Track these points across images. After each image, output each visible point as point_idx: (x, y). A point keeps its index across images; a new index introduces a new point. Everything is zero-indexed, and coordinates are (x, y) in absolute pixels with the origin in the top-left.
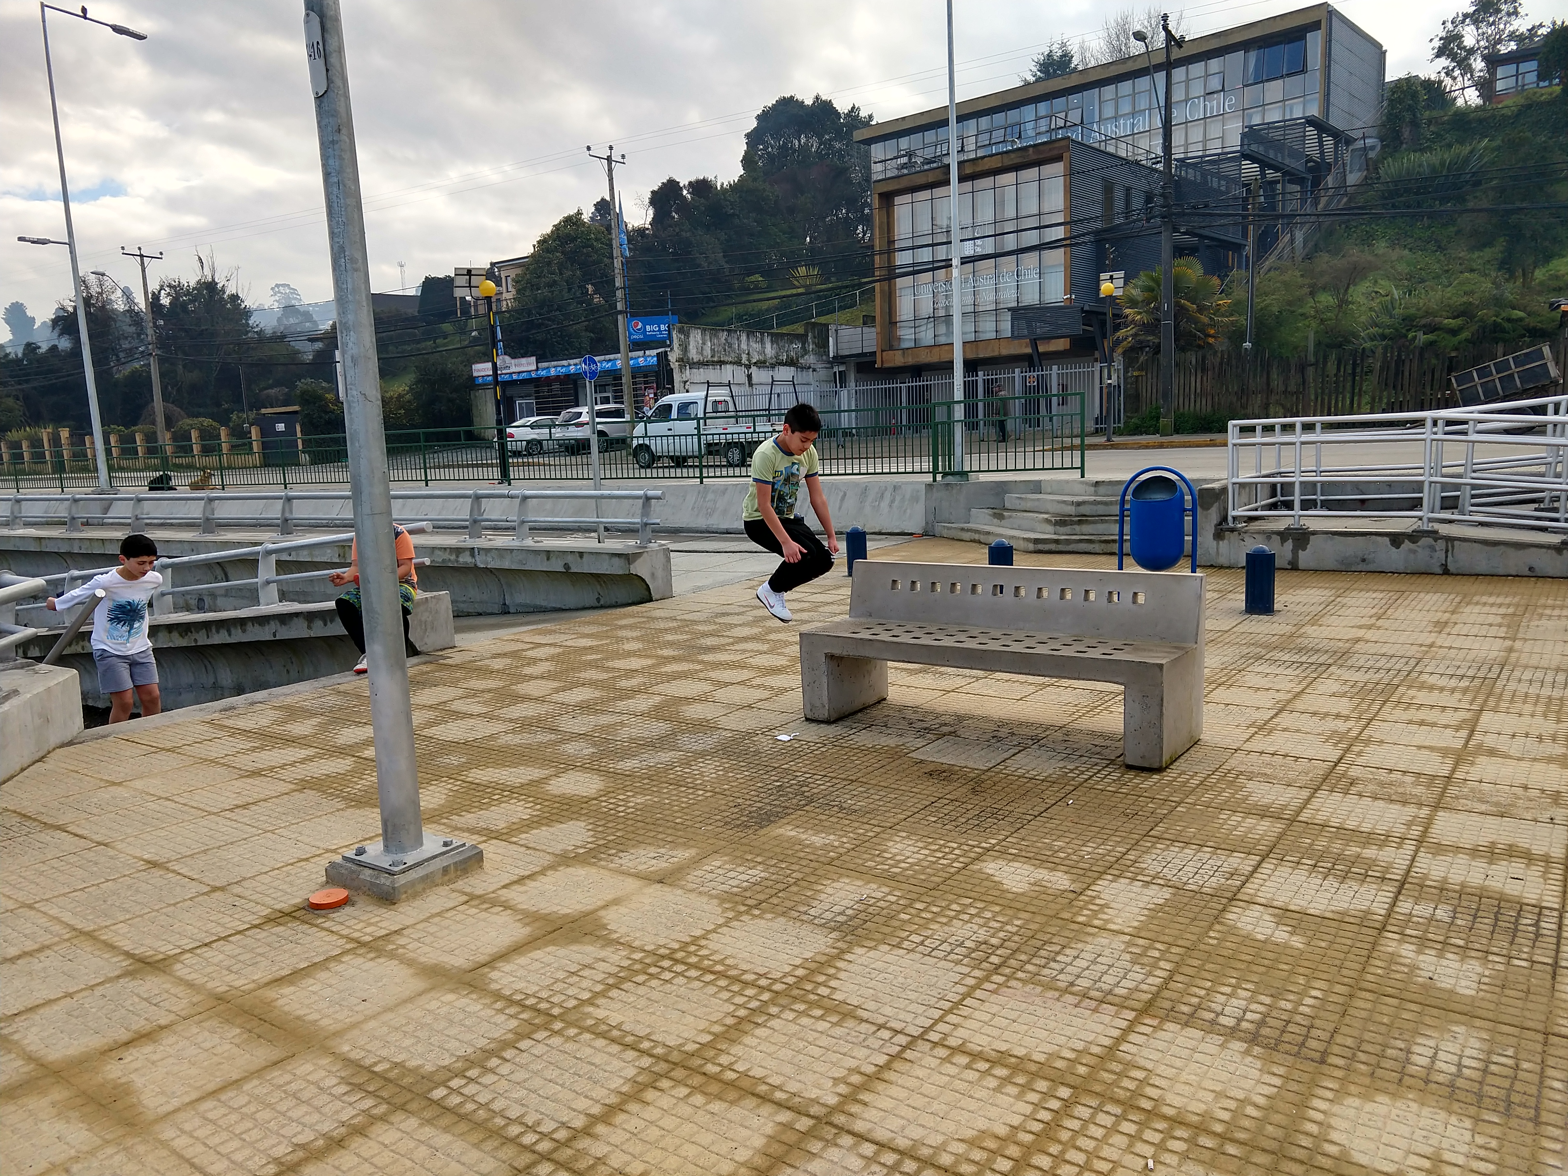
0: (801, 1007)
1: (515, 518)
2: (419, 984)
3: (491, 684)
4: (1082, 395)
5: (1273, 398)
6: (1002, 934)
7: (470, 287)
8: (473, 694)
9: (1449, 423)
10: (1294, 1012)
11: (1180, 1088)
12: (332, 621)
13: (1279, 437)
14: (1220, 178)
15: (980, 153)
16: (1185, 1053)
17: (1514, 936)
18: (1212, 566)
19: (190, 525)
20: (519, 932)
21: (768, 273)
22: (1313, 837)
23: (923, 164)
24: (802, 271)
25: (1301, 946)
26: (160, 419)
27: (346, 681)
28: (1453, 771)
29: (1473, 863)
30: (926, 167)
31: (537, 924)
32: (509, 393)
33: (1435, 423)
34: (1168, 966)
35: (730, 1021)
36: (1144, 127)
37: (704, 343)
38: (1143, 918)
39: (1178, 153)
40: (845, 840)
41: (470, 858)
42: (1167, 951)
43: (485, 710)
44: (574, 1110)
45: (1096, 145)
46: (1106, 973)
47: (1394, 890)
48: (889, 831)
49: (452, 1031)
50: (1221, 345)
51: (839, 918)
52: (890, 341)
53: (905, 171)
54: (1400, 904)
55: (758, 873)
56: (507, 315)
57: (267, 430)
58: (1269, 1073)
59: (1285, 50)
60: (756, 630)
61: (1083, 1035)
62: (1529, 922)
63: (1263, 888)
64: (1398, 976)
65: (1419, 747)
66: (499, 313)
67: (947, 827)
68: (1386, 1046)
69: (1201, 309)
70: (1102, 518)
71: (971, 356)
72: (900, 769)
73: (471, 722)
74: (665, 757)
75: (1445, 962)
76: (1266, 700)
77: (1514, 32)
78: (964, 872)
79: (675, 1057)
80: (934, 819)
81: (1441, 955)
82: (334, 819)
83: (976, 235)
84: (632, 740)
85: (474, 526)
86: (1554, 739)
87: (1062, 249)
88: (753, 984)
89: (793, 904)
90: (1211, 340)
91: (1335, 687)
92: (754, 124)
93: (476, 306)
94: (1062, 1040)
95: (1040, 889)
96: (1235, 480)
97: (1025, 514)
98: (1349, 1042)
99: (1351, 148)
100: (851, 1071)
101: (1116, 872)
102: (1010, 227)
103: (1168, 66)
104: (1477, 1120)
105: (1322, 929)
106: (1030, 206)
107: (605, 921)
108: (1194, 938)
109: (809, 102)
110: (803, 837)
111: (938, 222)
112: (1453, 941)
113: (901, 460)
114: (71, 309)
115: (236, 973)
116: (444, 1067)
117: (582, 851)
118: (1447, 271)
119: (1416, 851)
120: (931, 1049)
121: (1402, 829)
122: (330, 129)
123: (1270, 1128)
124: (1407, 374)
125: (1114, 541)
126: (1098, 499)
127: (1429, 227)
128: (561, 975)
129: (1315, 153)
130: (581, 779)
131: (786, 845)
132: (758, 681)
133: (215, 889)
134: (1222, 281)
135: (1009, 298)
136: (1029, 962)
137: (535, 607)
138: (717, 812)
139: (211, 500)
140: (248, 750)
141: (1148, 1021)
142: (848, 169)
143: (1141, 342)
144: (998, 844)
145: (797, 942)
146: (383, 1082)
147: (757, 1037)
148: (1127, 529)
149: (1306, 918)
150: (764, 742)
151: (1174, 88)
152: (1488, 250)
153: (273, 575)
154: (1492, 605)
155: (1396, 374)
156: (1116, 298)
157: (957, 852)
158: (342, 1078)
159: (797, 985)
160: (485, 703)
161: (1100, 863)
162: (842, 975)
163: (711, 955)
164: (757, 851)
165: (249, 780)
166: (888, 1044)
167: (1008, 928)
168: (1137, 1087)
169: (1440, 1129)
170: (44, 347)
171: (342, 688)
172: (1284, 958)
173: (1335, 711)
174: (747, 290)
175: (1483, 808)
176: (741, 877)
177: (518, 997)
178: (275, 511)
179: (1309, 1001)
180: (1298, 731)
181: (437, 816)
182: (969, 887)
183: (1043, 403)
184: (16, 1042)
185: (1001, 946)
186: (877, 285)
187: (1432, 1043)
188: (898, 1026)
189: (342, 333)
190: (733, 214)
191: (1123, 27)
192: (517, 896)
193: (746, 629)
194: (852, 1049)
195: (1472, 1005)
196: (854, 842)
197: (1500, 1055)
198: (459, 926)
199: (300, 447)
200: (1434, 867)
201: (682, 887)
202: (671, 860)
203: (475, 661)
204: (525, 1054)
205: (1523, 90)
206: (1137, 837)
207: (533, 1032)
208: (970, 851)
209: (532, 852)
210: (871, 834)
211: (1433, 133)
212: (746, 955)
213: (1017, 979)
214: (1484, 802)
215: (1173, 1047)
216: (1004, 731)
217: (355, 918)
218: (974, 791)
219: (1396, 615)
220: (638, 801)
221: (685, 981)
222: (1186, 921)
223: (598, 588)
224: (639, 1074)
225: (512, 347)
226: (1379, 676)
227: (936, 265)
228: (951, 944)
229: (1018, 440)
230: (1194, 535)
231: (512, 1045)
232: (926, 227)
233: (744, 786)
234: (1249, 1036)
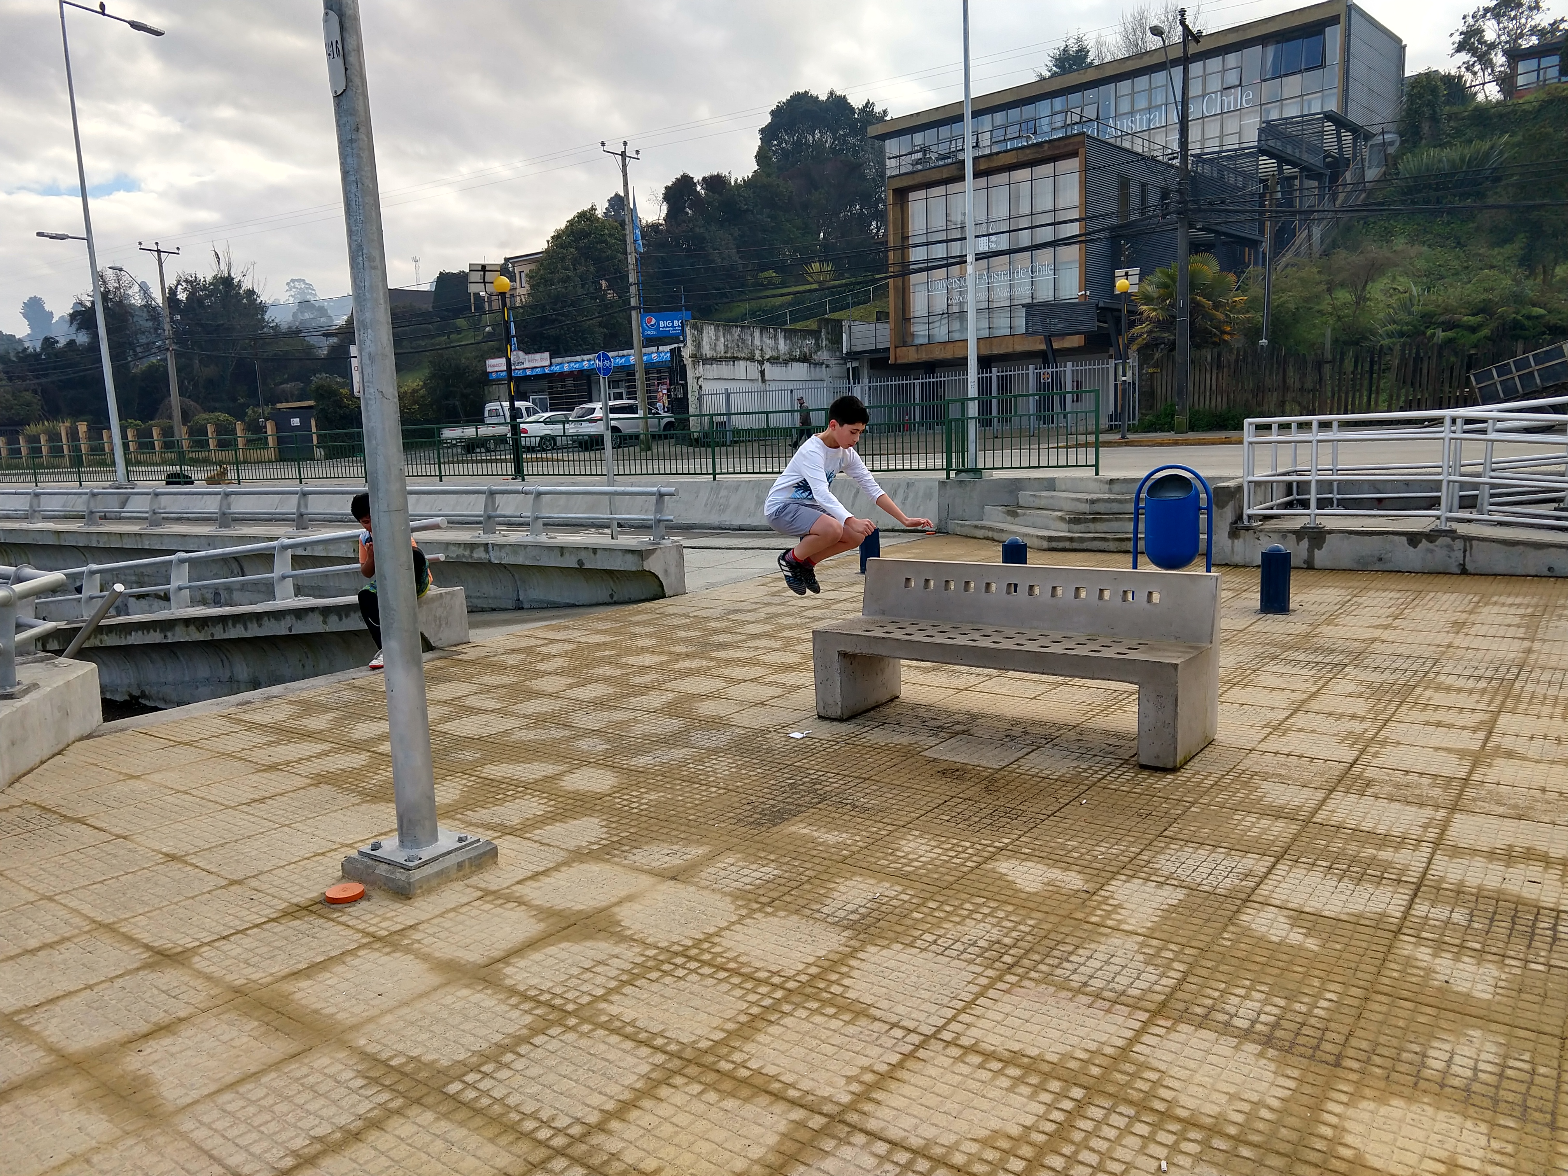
0: (815, 1005)
1: (529, 514)
2: (435, 979)
3: (505, 679)
4: (1096, 393)
5: (1290, 396)
6: (1014, 934)
7: (484, 282)
8: (488, 689)
9: (1468, 421)
10: (1309, 1014)
11: (1193, 1089)
12: (347, 616)
13: (1295, 436)
14: (1237, 174)
15: (995, 149)
16: (1199, 1055)
17: (1531, 940)
18: (1226, 565)
19: (206, 519)
20: (531, 928)
21: (781, 269)
22: (1328, 839)
23: (938, 159)
24: (816, 266)
25: (1316, 948)
26: (177, 414)
27: (361, 676)
28: (1471, 773)
29: (1490, 866)
30: (941, 163)
31: (551, 920)
32: (522, 388)
33: (1454, 421)
34: (1182, 967)
35: (743, 1018)
36: (1160, 122)
37: (717, 339)
38: (1156, 919)
39: (1194, 148)
40: (858, 838)
41: (484, 853)
42: (1181, 952)
43: (499, 706)
44: (589, 1106)
45: (1112, 141)
46: (1119, 973)
47: (1410, 892)
48: (902, 829)
49: (468, 1026)
50: (1237, 341)
51: (851, 917)
52: (903, 337)
53: (920, 167)
54: (1416, 906)
55: (771, 871)
56: (521, 311)
57: (282, 425)
58: (1283, 1076)
59: (1302, 46)
60: (768, 627)
61: (1095, 1036)
62: (1546, 925)
63: (1278, 890)
64: (1414, 979)
65: (1436, 749)
66: (513, 308)
67: (960, 826)
68: (1401, 1050)
69: (1217, 306)
70: (1116, 516)
71: (985, 352)
72: (913, 767)
73: (484, 718)
74: (679, 753)
75: (1461, 966)
76: (1281, 700)
77: (1535, 26)
78: (978, 871)
79: (688, 1054)
80: (947, 818)
81: (1457, 959)
82: (349, 813)
83: (991, 231)
84: (645, 737)
85: (488, 521)
87: (1077, 246)
88: (766, 982)
89: (806, 902)
90: (1227, 337)
91: (1352, 687)
92: (768, 119)
93: (490, 302)
94: (1075, 1040)
95: (1054, 889)
96: (1250, 478)
97: (1039, 512)
98: (1364, 1045)
99: (1369, 143)
100: (864, 1069)
101: (1130, 873)
102: (1024, 223)
103: (1185, 61)
104: (1493, 1124)
105: (1338, 931)
106: (1045, 202)
107: (619, 918)
108: (1208, 939)
109: (823, 97)
110: (816, 835)
111: (952, 218)
112: (1469, 944)
113: (915, 456)
114: (88, 304)
115: (254, 966)
116: (459, 1062)
117: (595, 847)
118: (1467, 268)
119: (1433, 854)
120: (944, 1049)
121: (1419, 831)
122: (348, 127)
123: (1285, 1131)
124: (1425, 371)
125: (1128, 539)
126: (1112, 496)
127: (1449, 223)
128: (575, 971)
129: (1333, 148)
130: (595, 775)
131: (799, 843)
132: (770, 678)
133: (233, 882)
134: (1239, 277)
135: (1023, 294)
136: (1042, 962)
137: (548, 602)
138: (730, 809)
139: (227, 495)
140: (264, 744)
141: (1162, 1022)
142: (861, 165)
143: (1156, 339)
144: (1011, 843)
145: (810, 940)
146: (399, 1076)
147: (771, 1035)
148: (1141, 527)
149: (1320, 920)
150: (777, 740)
151: (1191, 83)
152: (1508, 247)
153: (288, 570)
154: (1511, 605)
155: (1414, 371)
156: (1131, 294)
157: (970, 851)
158: (359, 1072)
159: (809, 984)
160: (499, 699)
161: (1114, 863)
162: (855, 973)
163: (724, 952)
164: (769, 848)
165: (265, 775)
166: (901, 1043)
167: (1022, 927)
168: (1151, 1088)
169: (1456, 1133)
170: (62, 342)
171: (357, 683)
172: (1299, 961)
173: (1351, 712)
174: (761, 286)
175: (1501, 810)
176: (755, 874)
177: (532, 993)
178: (290, 506)
179: (1324, 1004)
180: (1313, 731)
181: (451, 812)
182: (982, 886)
183: (1057, 399)
184: (37, 1033)
185: (1014, 946)
186: (891, 281)
187: (1447, 1047)
188: (911, 1025)
189: (359, 330)
190: (747, 210)
191: (1140, 21)
192: (531, 892)
193: (759, 626)
194: (864, 1048)
195: (1489, 1009)
196: (867, 840)
197: (1516, 1059)
198: (474, 922)
199: (315, 442)
200: (1450, 870)
201: (696, 884)
202: (684, 857)
203: (489, 657)
204: (539, 1050)
205: (1545, 85)
206: (1151, 837)
207: (547, 1028)
208: (983, 850)
209: (546, 848)
210: (884, 832)
211: (1453, 128)
212: (758, 953)
213: (1030, 979)
214: (1501, 805)
215: (1187, 1049)
216: (1017, 731)
217: (370, 913)
218: (987, 790)
219: (1413, 615)
220: (652, 798)
221: (698, 978)
222: (1200, 922)
223: (612, 583)
224: (652, 1070)
225: (526, 343)
226: (1395, 676)
227: (950, 261)
228: (964, 943)
229: (1032, 437)
230: (1209, 533)
231: (526, 1040)
232: (940, 223)
233: (757, 783)
234: (1265, 1039)
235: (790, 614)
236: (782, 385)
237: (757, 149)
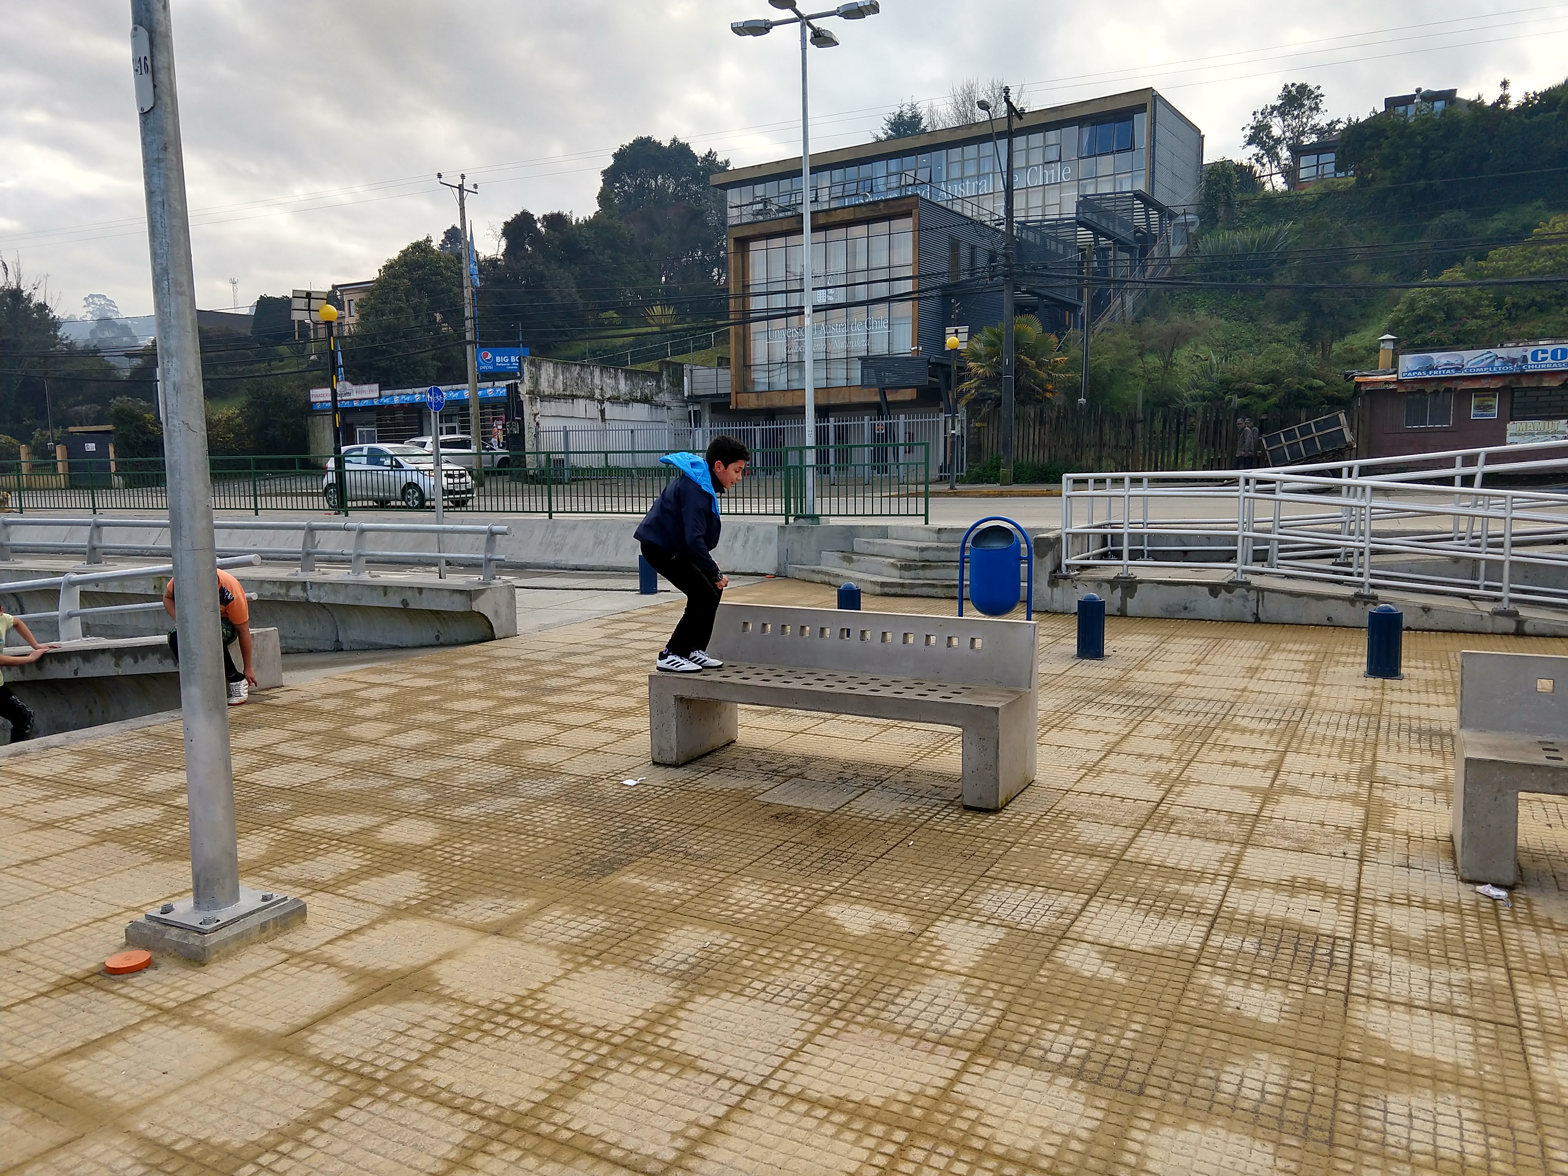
0: (641, 1059)
1: (351, 551)
2: (228, 1053)
3: (321, 725)
4: (927, 445)
5: (1105, 452)
6: (842, 978)
7: (309, 310)
8: (300, 736)
9: (1260, 482)
10: (1116, 1046)
11: (1009, 1126)
12: (143, 658)
13: (1110, 491)
14: (1058, 242)
15: (834, 204)
16: (1015, 1091)
17: (1312, 965)
18: (1046, 611)
20: (343, 990)
21: (622, 310)
22: (1137, 875)
23: (778, 211)
24: (657, 310)
25: (1124, 981)
28: (1261, 809)
29: (1277, 897)
30: (781, 215)
31: (363, 982)
32: (348, 420)
33: (1247, 482)
34: (1001, 1005)
35: (566, 1077)
36: (988, 188)
37: (556, 377)
38: (978, 958)
39: (1019, 216)
40: (689, 886)
41: (292, 912)
42: (1000, 991)
43: (312, 753)
45: (944, 204)
46: (942, 1014)
47: (1207, 924)
48: (735, 876)
49: (264, 1103)
50: (1059, 399)
51: (681, 967)
52: (744, 383)
53: (761, 218)
54: (1213, 937)
55: (600, 922)
56: (349, 340)
57: (74, 450)
58: (1092, 1107)
59: (1114, 129)
60: (603, 671)
61: (918, 1077)
62: (1324, 951)
63: (1090, 926)
64: (1209, 1007)
65: (1232, 787)
66: (340, 337)
67: (791, 871)
68: (1197, 1075)
69: (1040, 365)
70: (944, 563)
71: (823, 402)
72: (747, 812)
73: (297, 766)
74: (505, 803)
75: (1251, 992)
76: (1096, 742)
77: (1315, 126)
78: (807, 916)
79: (507, 1118)
80: (779, 863)
81: (1247, 986)
82: (137, 873)
83: (829, 284)
84: (469, 786)
85: (307, 558)
86: (1347, 778)
87: (911, 302)
88: (591, 1038)
89: (634, 953)
90: (1049, 395)
91: (1158, 729)
92: (611, 162)
93: (315, 329)
94: (899, 1083)
95: (880, 932)
96: (1068, 530)
97: (873, 558)
98: (1165, 1073)
99: (1173, 222)
100: (689, 1123)
101: (953, 913)
102: (861, 278)
103: (1010, 134)
104: (1278, 1144)
105: (1144, 964)
106: (881, 259)
107: (437, 976)
108: (1026, 976)
109: (666, 144)
110: (647, 884)
111: (792, 269)
112: (1258, 972)
113: (755, 500)
115: (19, 1046)
116: (253, 1142)
117: (414, 902)
118: (1258, 340)
119: (1228, 887)
120: (771, 1098)
121: (1215, 866)
122: (155, 146)
123: (1091, 1161)
124: (1224, 433)
125: (955, 586)
126: (941, 545)
127: (1242, 299)
128: (388, 1035)
129: (1143, 225)
130: (416, 827)
131: (629, 893)
132: (605, 724)
134: (1060, 339)
135: (860, 347)
136: (868, 1005)
137: (371, 644)
138: (558, 860)
139: (7, 524)
140: (40, 799)
141: (981, 1061)
142: (704, 212)
143: (983, 394)
144: (840, 887)
145: (638, 992)
146: (183, 1162)
147: (594, 1093)
148: (967, 574)
149: (1129, 954)
150: (609, 787)
151: (1016, 155)
152: (1292, 323)
153: (76, 608)
154: (1296, 652)
155: (1215, 433)
156: (960, 351)
157: (801, 896)
158: (138, 1159)
159: (636, 1038)
160: (313, 746)
161: (938, 904)
162: (683, 1025)
163: (548, 1008)
164: (598, 899)
165: (39, 833)
166: (727, 1095)
167: (849, 971)
168: (970, 1127)
169: (1245, 1155)
171: (152, 730)
172: (1108, 994)
173: (1158, 753)
174: (601, 325)
175: (1286, 844)
176: (582, 927)
177: (339, 1061)
178: (82, 538)
179: (1130, 1035)
180: (1124, 772)
181: (255, 868)
182: (812, 931)
183: (890, 450)
185: (842, 990)
186: (732, 328)
187: (1238, 1071)
188: (738, 1075)
189: (163, 358)
190: (589, 250)
191: (969, 95)
192: (342, 952)
193: (594, 669)
194: (691, 1101)
195: (1274, 1033)
196: (699, 888)
197: (1298, 1080)
198: (277, 987)
199: (113, 468)
200: (1242, 902)
201: (520, 939)
202: (509, 911)
203: (304, 701)
204: (345, 1124)
205: (1323, 179)
206: (974, 877)
207: (355, 1099)
208: (813, 895)
209: (361, 904)
210: (716, 880)
211: (1245, 213)
212: (585, 1008)
213: (857, 1023)
214: (1287, 838)
215: (1004, 1086)
216: (850, 772)
217: (157, 983)
218: (819, 833)
219: (1214, 661)
220: (476, 849)
221: (520, 1036)
222: (1019, 960)
223: (438, 625)
224: (468, 1138)
225: (354, 373)
226: (1198, 719)
227: (789, 311)
228: (792, 989)
229: (868, 485)
230: (1030, 581)
231: (329, 1114)
232: (780, 274)
233: (586, 833)
234: (1075, 1072)
235: (627, 657)
236: (624, 425)
237: (599, 190)
